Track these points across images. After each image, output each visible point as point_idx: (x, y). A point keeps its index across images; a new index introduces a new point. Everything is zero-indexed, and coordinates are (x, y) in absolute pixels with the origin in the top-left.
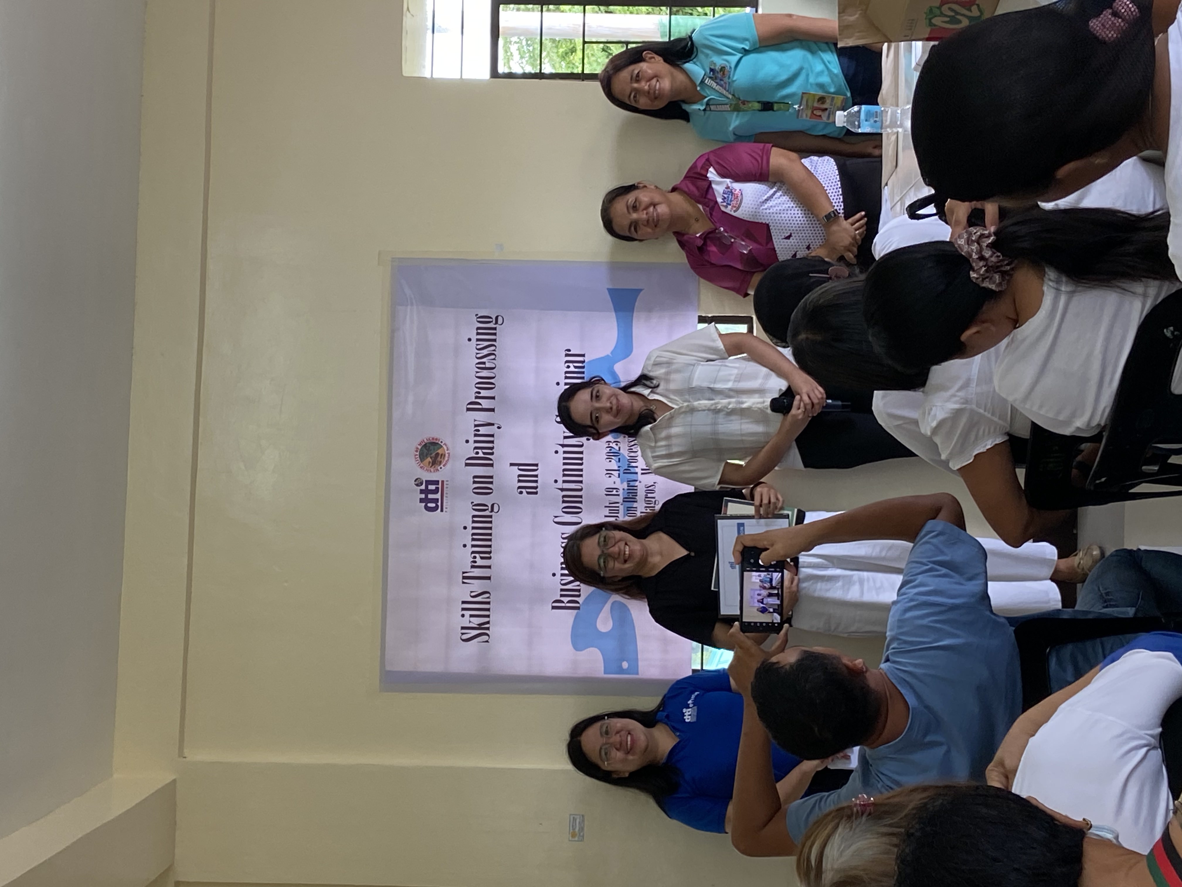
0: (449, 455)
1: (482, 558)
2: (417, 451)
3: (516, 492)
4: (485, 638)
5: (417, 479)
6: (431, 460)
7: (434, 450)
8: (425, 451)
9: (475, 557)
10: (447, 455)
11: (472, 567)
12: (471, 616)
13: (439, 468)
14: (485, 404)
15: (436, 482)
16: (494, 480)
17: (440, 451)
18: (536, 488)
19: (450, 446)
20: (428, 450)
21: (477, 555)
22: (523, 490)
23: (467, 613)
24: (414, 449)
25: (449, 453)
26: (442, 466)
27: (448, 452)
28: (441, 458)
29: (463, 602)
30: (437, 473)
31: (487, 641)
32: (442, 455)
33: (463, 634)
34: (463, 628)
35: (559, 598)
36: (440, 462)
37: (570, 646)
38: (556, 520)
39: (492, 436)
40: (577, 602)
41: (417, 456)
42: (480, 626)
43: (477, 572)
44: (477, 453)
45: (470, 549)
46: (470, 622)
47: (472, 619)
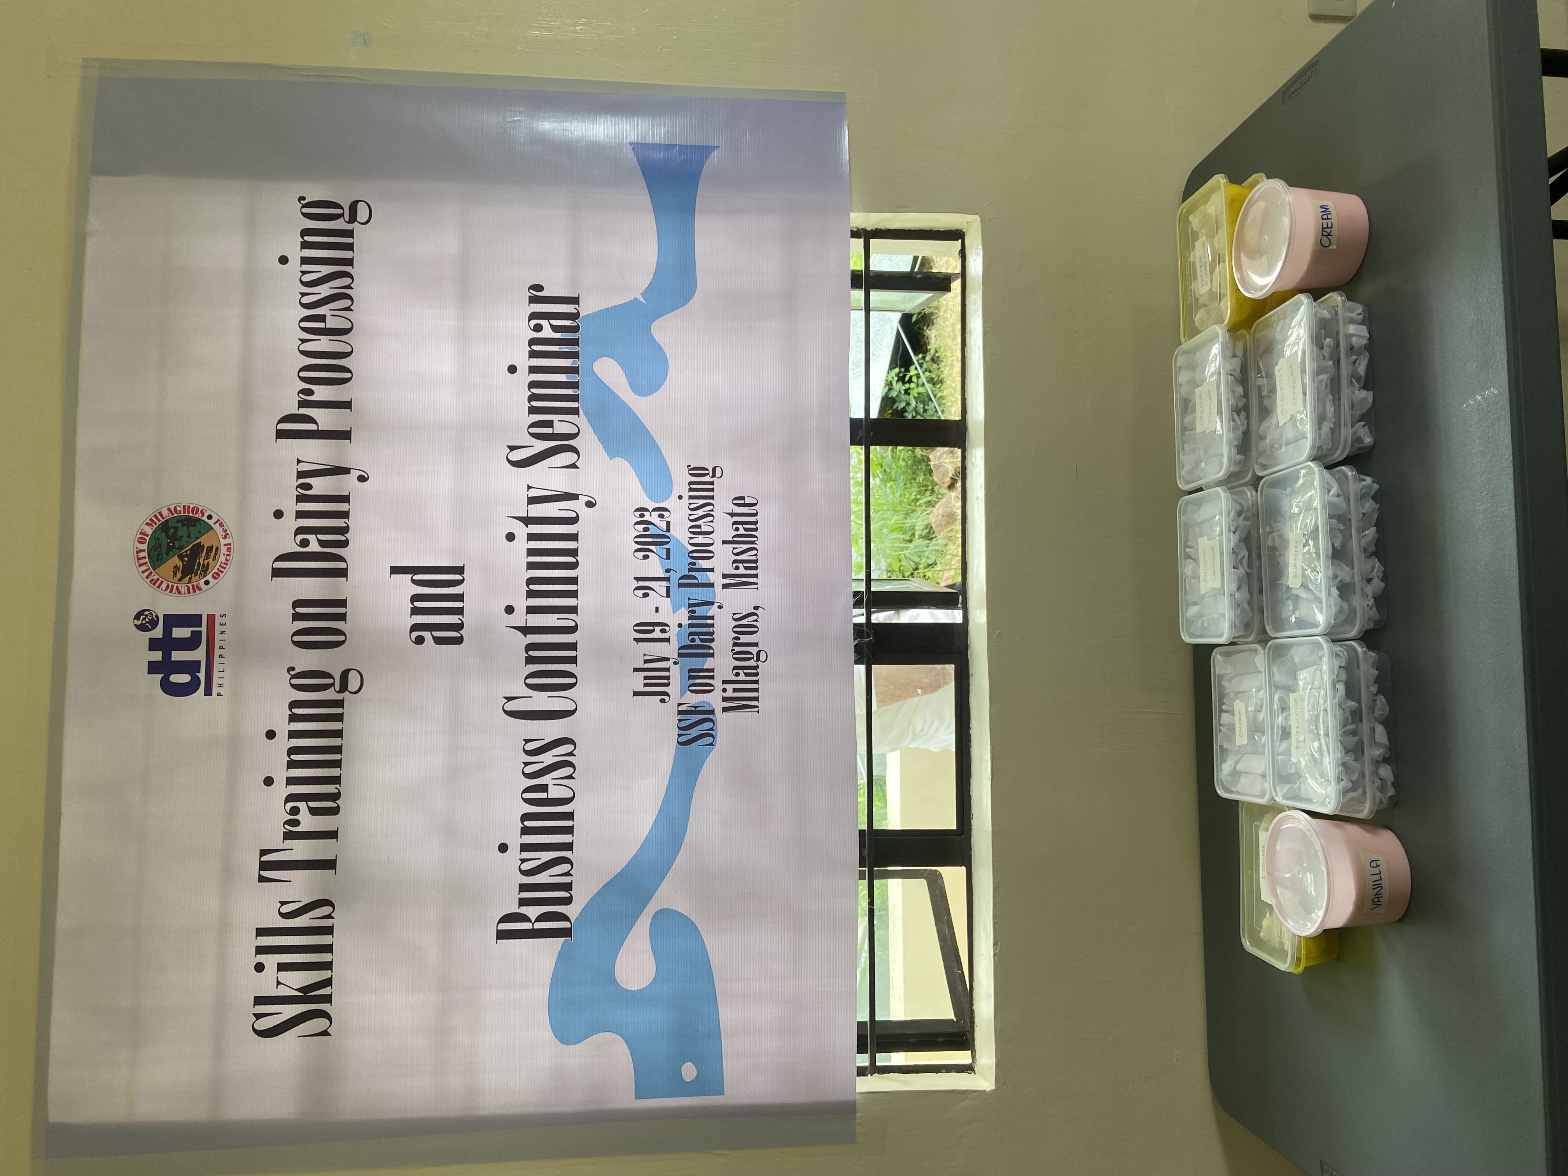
0: (229, 550)
1: (314, 812)
2: (141, 541)
3: (406, 639)
4: (319, 1024)
5: (141, 613)
6: (180, 564)
7: (189, 536)
8: (165, 540)
9: (295, 811)
10: (224, 550)
11: (288, 836)
12: (282, 967)
13: (202, 582)
14: (325, 419)
15: (193, 620)
16: (349, 610)
17: (205, 541)
18: (459, 627)
19: (231, 524)
20: (174, 538)
21: (302, 805)
22: (427, 635)
23: (271, 961)
24: (134, 534)
25: (229, 547)
26: (209, 577)
27: (227, 541)
28: (207, 557)
29: (261, 932)
30: (198, 597)
31: (325, 1033)
32: (210, 549)
33: (258, 1016)
34: (259, 1000)
35: (515, 908)
36: (206, 568)
37: (546, 1034)
38: (512, 706)
39: (345, 499)
40: (564, 917)
41: (141, 555)
42: (306, 994)
43: (300, 850)
44: (305, 543)
45: (281, 790)
46: (279, 983)
47: (284, 976)
